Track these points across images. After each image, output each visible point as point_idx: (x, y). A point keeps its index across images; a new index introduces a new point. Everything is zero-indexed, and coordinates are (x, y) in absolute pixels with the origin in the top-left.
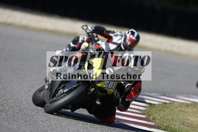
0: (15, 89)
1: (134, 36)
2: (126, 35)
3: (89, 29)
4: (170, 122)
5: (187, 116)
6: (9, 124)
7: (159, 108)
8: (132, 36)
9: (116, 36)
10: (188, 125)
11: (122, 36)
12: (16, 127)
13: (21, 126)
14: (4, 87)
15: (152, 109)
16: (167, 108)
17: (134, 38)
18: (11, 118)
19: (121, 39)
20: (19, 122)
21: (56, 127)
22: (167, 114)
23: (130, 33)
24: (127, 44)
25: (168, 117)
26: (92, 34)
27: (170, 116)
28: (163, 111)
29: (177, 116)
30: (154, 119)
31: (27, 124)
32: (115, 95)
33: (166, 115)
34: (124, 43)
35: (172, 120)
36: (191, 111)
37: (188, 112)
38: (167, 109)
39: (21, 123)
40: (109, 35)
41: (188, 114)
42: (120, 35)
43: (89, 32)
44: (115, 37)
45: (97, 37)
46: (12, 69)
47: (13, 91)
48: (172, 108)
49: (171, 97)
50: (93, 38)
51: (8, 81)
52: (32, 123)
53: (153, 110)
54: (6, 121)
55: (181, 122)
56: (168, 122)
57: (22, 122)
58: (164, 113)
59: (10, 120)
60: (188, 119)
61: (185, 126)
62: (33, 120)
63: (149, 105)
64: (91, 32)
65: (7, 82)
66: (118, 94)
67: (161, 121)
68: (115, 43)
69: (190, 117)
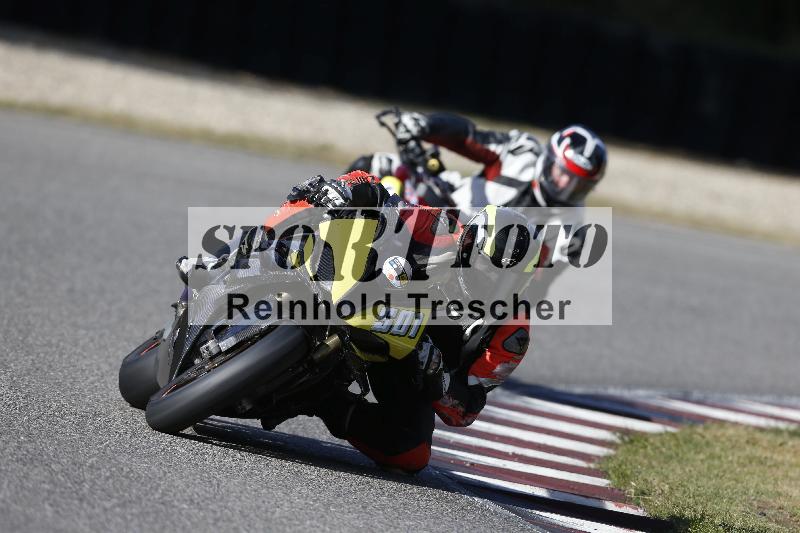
0: (83, 371)
1: (581, 153)
2: (551, 151)
3: (405, 126)
4: (709, 503)
5: (776, 480)
6: (57, 512)
7: (664, 450)
8: (576, 153)
9: (513, 152)
10: (781, 518)
11: (537, 155)
12: (85, 524)
13: (108, 521)
14: (38, 365)
15: (636, 453)
16: (698, 449)
17: (582, 161)
18: (66, 488)
19: (534, 164)
20: (99, 505)
21: (249, 526)
22: (694, 473)
23: (567, 141)
24: (554, 184)
25: (700, 483)
26: (419, 145)
27: (710, 479)
28: (679, 462)
29: (737, 481)
30: (643, 493)
31: (132, 514)
32: (422, 363)
33: (692, 477)
34: (543, 179)
35: (717, 495)
36: (794, 460)
37: (783, 463)
38: (697, 453)
39: (105, 510)
40: (488, 151)
41: (780, 473)
42: (531, 150)
43: (407, 136)
44: (510, 157)
45: (436, 155)
46: (71, 291)
47: (74, 378)
48: (717, 450)
49: (714, 406)
50: (420, 159)
51: (54, 341)
52: (150, 510)
53: (639, 458)
54: (48, 499)
55: (751, 504)
56: (702, 503)
57: (114, 507)
58: (682, 469)
59: (64, 498)
60: (779, 494)
61: (770, 520)
62: (157, 496)
63: (622, 438)
64: (413, 138)
65: (50, 344)
66: (434, 357)
67: (673, 499)
68: (510, 182)
69: (790, 485)
